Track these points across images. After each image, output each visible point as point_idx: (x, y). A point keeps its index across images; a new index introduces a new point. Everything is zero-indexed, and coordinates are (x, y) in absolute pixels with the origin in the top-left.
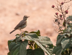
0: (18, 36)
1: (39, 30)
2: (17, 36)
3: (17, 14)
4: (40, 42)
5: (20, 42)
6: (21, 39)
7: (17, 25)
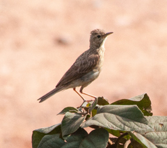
0: (71, 115)
1: (146, 95)
2: (68, 114)
3: (60, 42)
4: (150, 139)
5: (77, 138)
6: (82, 125)
7: (68, 73)
